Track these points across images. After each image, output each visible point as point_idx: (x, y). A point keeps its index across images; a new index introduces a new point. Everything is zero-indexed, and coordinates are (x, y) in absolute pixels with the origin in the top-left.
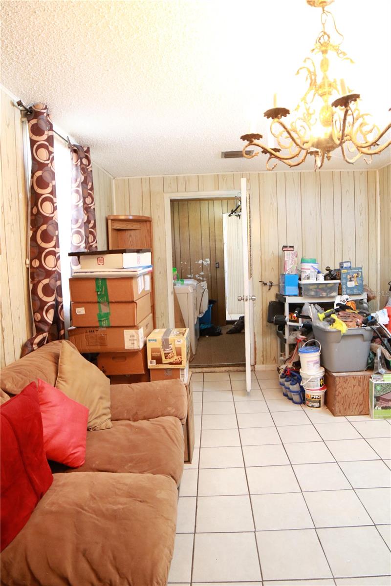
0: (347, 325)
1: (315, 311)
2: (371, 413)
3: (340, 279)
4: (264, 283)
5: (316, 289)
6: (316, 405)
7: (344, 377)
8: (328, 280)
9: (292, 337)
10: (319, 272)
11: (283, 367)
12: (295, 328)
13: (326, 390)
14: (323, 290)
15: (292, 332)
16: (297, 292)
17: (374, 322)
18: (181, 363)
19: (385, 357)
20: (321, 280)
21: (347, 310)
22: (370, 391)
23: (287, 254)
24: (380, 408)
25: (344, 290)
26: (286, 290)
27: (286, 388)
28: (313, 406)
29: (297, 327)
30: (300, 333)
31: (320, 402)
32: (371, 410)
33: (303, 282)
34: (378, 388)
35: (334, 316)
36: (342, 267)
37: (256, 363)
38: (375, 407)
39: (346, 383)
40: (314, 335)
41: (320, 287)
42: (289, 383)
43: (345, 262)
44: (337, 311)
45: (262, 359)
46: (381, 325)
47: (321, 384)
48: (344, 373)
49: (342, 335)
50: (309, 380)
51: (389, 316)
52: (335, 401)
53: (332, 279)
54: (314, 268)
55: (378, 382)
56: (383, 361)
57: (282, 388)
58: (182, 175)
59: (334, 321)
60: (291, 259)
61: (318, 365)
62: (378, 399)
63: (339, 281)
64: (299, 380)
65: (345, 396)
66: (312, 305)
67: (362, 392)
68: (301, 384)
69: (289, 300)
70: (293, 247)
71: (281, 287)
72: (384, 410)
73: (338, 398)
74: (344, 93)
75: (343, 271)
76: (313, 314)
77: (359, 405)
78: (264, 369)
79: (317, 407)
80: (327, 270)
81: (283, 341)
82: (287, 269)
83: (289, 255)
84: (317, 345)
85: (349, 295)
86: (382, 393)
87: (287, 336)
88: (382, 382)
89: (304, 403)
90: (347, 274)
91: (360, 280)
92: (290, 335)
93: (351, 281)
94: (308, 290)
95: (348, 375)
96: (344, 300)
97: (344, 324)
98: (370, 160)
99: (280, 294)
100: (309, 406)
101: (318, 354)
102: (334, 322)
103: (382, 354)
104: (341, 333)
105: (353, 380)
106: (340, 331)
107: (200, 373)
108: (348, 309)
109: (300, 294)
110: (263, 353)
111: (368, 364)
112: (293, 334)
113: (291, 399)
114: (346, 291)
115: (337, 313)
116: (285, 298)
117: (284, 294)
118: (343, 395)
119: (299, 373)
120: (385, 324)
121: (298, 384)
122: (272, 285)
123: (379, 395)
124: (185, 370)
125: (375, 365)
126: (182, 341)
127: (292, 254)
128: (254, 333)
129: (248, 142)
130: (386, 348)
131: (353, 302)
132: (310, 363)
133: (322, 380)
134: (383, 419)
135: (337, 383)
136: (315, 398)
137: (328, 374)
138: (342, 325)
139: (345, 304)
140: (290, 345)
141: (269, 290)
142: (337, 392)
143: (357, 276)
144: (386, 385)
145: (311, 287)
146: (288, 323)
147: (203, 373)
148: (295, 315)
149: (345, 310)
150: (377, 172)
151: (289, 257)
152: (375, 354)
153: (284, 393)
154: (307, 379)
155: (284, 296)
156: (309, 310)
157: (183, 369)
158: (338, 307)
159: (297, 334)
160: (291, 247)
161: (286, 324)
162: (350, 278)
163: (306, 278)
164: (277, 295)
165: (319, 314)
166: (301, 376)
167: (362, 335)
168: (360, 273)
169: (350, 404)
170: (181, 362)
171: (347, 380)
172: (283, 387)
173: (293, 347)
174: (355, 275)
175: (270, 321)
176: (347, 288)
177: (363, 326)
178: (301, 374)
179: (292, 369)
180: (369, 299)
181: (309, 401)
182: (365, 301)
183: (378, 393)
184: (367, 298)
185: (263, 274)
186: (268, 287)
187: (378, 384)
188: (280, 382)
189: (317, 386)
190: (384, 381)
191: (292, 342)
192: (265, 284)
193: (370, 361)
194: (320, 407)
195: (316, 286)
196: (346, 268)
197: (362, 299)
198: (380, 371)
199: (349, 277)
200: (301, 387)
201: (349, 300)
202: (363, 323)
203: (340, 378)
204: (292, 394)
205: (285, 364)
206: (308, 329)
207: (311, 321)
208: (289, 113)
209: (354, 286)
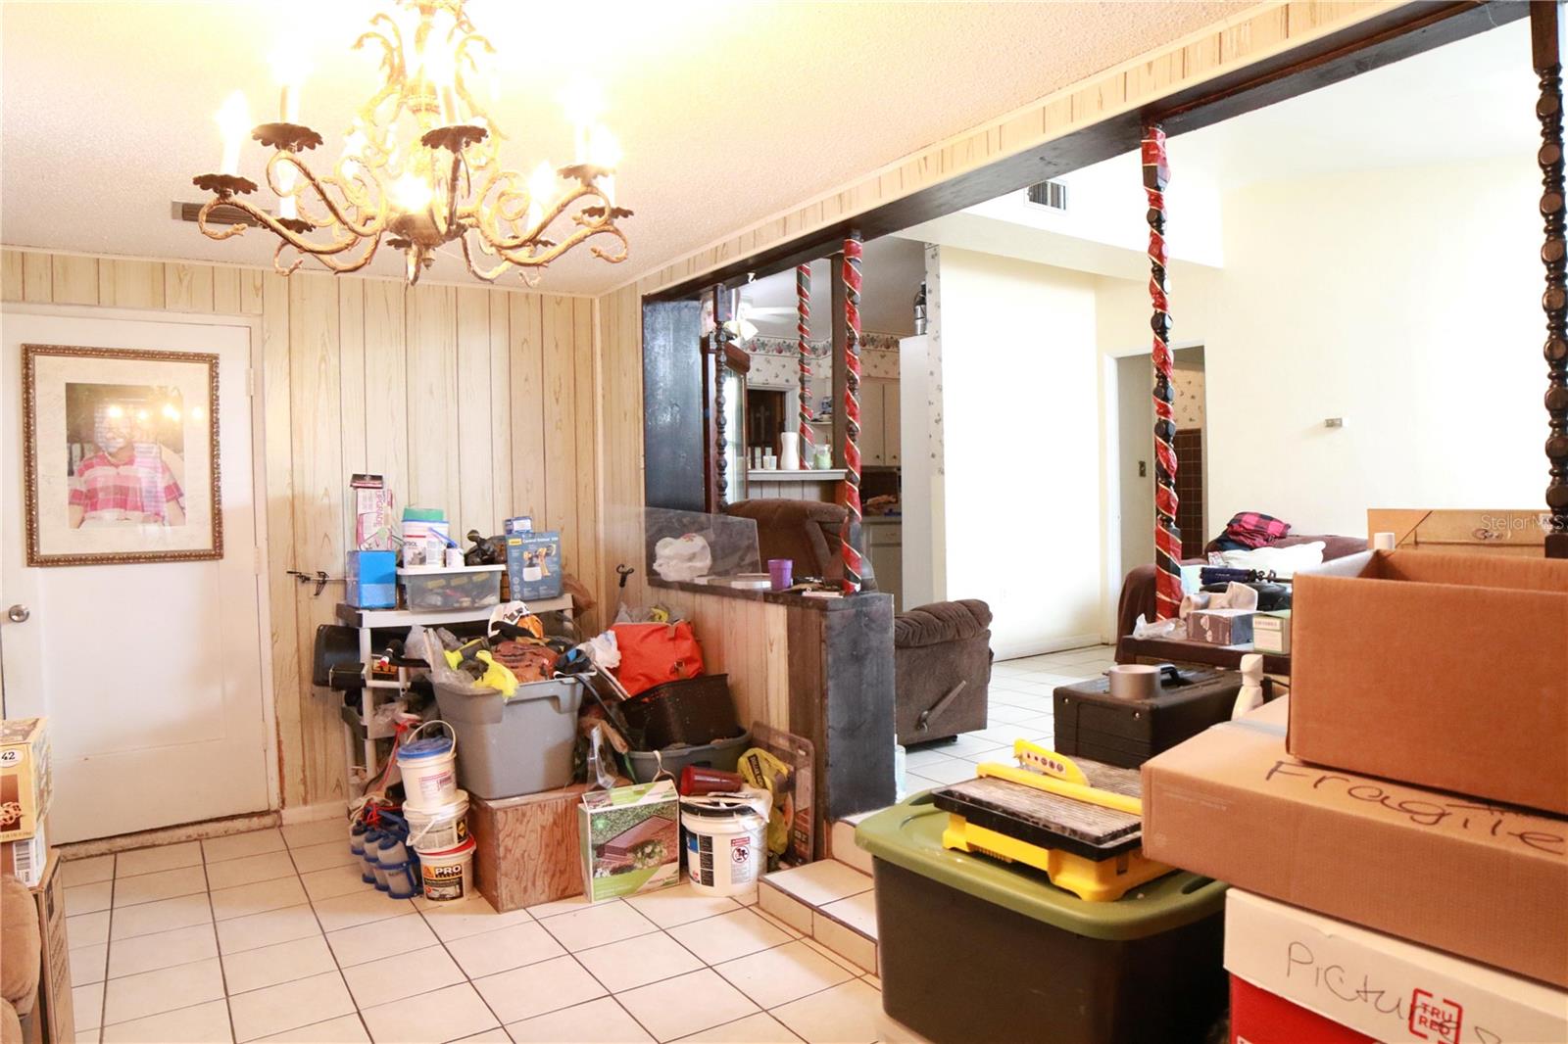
0: (517, 676)
1: (438, 645)
2: (587, 890)
3: (505, 562)
4: (301, 576)
5: (442, 587)
6: (451, 891)
7: (515, 808)
8: (474, 564)
9: (383, 720)
10: (449, 546)
11: (362, 802)
12: (390, 695)
13: (474, 848)
14: (464, 590)
15: (383, 706)
16: (393, 597)
17: (584, 664)
18: (16, 825)
19: (611, 746)
20: (457, 564)
21: (519, 639)
22: (582, 836)
23: (365, 498)
24: (607, 873)
25: (516, 588)
26: (364, 593)
27: (370, 860)
28: (443, 898)
29: (396, 691)
30: (404, 708)
31: (460, 883)
32: (586, 883)
33: (409, 570)
34: (600, 824)
35: (484, 656)
36: (510, 532)
37: (283, 802)
38: (595, 872)
39: (521, 823)
40: (439, 710)
41: (454, 582)
42: (376, 844)
43: (518, 519)
44: (494, 641)
45: (302, 788)
46: (600, 670)
47: (462, 834)
48: (517, 799)
49: (506, 701)
50: (427, 829)
51: (620, 648)
52: (498, 876)
53: (485, 562)
54: (437, 534)
55: (599, 810)
56: (610, 758)
57: (358, 863)
58: (45, 251)
59: (485, 666)
60: (375, 509)
61: (452, 785)
62: (600, 850)
63: (502, 567)
64: (404, 830)
65: (523, 856)
66: (431, 630)
67: (563, 841)
68: (408, 843)
69: (372, 620)
70: (380, 478)
71: (350, 587)
72: (618, 877)
73: (504, 865)
74: (451, 117)
75: (511, 542)
76: (434, 653)
77: (558, 875)
78: (309, 817)
79: (453, 898)
80: (471, 539)
81: (359, 734)
82: (366, 536)
83: (370, 498)
84: (446, 734)
85: (525, 601)
86: (609, 836)
87: (367, 719)
88: (609, 809)
89: (420, 893)
90: (523, 548)
91: (553, 563)
92: (375, 715)
93: (531, 565)
94: (424, 591)
95: (523, 802)
96: (512, 615)
97: (509, 673)
98: (535, 278)
99: (349, 606)
100: (433, 899)
101: (449, 756)
102: (486, 670)
103: (606, 739)
104: (503, 696)
105: (539, 813)
106: (499, 692)
107: (102, 854)
108: (521, 636)
109: (402, 605)
110: (304, 771)
111: (574, 767)
112: (385, 710)
113: (384, 888)
114: (521, 592)
115: (493, 648)
116: (361, 615)
117: (357, 605)
118: (518, 853)
119: (400, 813)
120: (611, 667)
121: (400, 843)
122: (324, 582)
123: (602, 842)
124: (32, 845)
125: (589, 768)
126: (19, 755)
127: (379, 496)
128: (277, 718)
129: (217, 195)
130: (614, 726)
131: (535, 617)
132: (428, 783)
133: (462, 825)
134: (617, 898)
135: (500, 826)
136: (448, 874)
137: (478, 805)
138: (504, 676)
139: (513, 623)
140: (378, 742)
141: (317, 594)
142: (502, 849)
143: (547, 555)
144: (618, 815)
145: (431, 584)
146: (371, 683)
147: (115, 853)
148: (386, 659)
149: (513, 640)
150: (597, 302)
151: (371, 506)
152: (588, 742)
153: (364, 875)
154: (423, 826)
155: (358, 609)
156: (424, 643)
157: (23, 843)
158: (496, 632)
159: (394, 710)
160: (374, 478)
161: (365, 686)
162: (531, 559)
163: (418, 561)
164: (340, 610)
165: (447, 653)
166: (406, 821)
167: (554, 699)
168: (554, 546)
169: (535, 874)
170: (18, 819)
171: (524, 815)
172: (361, 858)
173: (387, 745)
174: (543, 551)
175: (319, 680)
176: (523, 583)
177: (558, 676)
178: (406, 816)
179: (383, 806)
180: (577, 610)
181: (432, 885)
182: (569, 614)
183: (600, 837)
184: (571, 606)
185: (300, 549)
186: (312, 588)
187: (599, 815)
188: (353, 847)
189: (451, 841)
190: (611, 805)
191: (385, 733)
192: (305, 579)
193: (577, 761)
194: (461, 895)
195: (442, 582)
196: (520, 533)
197: (562, 611)
198: (601, 781)
199: (526, 555)
200: (410, 850)
201: (525, 612)
202: (557, 669)
203: (506, 812)
204: (386, 872)
205: (364, 794)
206: (423, 695)
207: (431, 671)
208: (321, 143)
209: (539, 578)
